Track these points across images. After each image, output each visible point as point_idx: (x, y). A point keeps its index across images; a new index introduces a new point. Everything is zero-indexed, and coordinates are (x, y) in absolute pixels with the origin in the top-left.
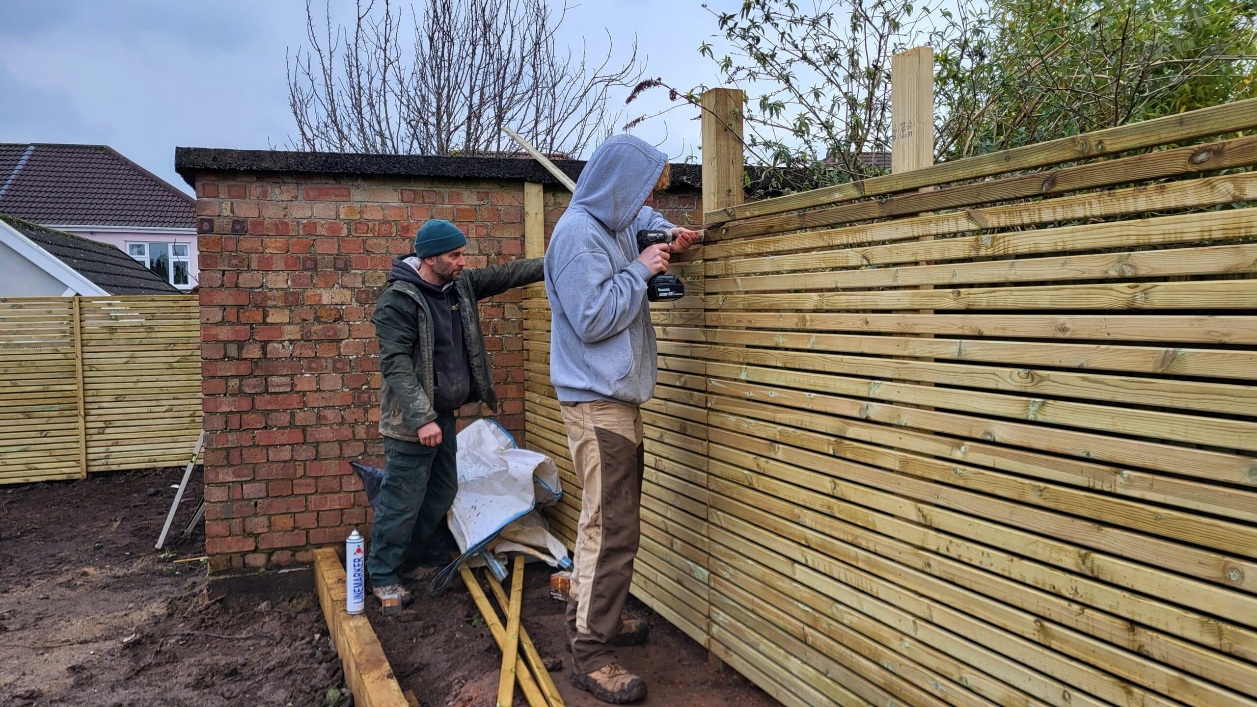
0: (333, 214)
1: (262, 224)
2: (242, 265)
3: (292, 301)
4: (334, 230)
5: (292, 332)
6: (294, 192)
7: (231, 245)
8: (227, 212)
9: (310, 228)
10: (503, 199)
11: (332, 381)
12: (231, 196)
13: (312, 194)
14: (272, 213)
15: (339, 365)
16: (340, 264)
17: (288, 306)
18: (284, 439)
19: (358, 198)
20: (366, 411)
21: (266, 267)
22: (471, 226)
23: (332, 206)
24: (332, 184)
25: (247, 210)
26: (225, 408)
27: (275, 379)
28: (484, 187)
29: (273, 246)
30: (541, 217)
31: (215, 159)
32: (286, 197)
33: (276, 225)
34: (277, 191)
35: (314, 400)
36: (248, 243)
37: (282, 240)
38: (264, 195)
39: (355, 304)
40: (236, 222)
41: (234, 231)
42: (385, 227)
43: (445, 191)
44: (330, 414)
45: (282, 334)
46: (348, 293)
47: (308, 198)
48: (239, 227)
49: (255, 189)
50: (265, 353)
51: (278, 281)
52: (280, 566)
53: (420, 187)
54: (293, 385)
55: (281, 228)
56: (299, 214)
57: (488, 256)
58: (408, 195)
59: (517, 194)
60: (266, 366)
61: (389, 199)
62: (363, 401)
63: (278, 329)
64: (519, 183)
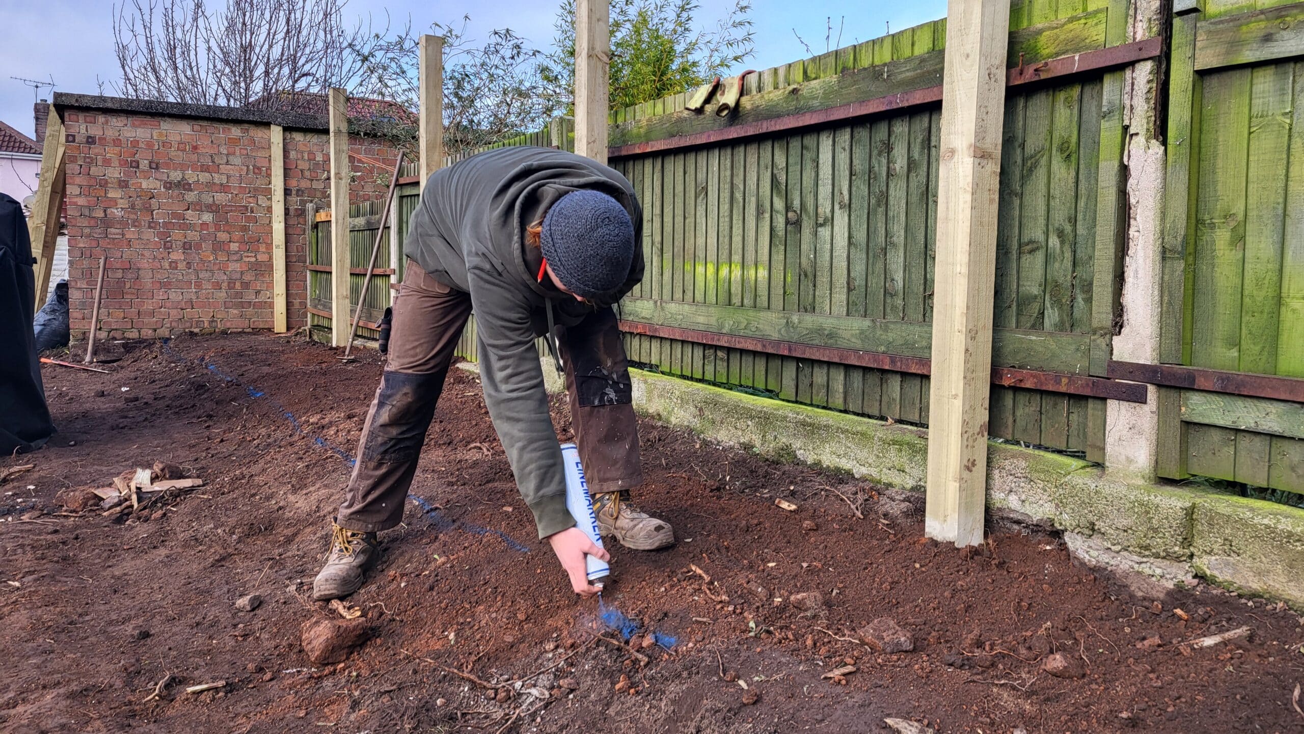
0: (149, 136)
1: (105, 139)
2: (91, 161)
3: (123, 184)
4: (150, 145)
5: (123, 203)
6: (125, 122)
7: (86, 150)
8: (83, 131)
9: (135, 144)
10: (258, 133)
11: (149, 235)
12: (86, 122)
13: (137, 123)
14: (110, 133)
15: (152, 225)
16: (154, 166)
17: (121, 187)
18: (118, 266)
19: (166, 128)
20: (169, 253)
21: (107, 162)
22: (237, 149)
23: (149, 131)
24: (148, 118)
25: (95, 131)
26: (82, 245)
27: (113, 230)
28: (246, 126)
29: (111, 152)
30: (281, 145)
31: (77, 101)
32: (120, 124)
33: (114, 140)
34: (115, 120)
35: (136, 245)
36: (96, 149)
37: (118, 149)
38: (107, 122)
39: (163, 190)
40: (89, 137)
41: (88, 142)
42: (181, 146)
43: (221, 127)
44: (147, 253)
45: (116, 204)
46: (158, 183)
47: (133, 126)
48: (90, 140)
49: (101, 119)
50: (106, 215)
51: (114, 173)
52: (114, 339)
53: (205, 123)
54: (123, 235)
55: (117, 142)
56: (129, 135)
57: (248, 167)
58: (197, 127)
59: (266, 131)
60: (107, 222)
61: (184, 129)
62: (168, 247)
63: (114, 201)
64: (267, 125)
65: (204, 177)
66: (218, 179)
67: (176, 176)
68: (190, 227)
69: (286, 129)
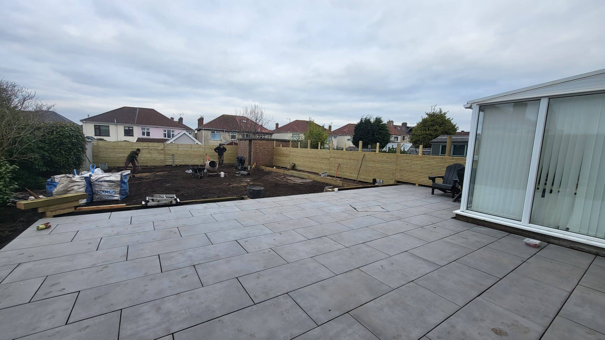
2: (256, 146)
3: (259, 148)
4: (262, 143)
10: (273, 142)
14: (258, 142)
16: (262, 146)
18: (258, 158)
22: (271, 143)
25: (256, 142)
26: (254, 155)
30: (275, 143)
37: (258, 144)
42: (265, 143)
43: (269, 141)
44: (261, 156)
53: (267, 141)
56: (260, 142)
57: (271, 146)
60: (257, 153)
61: (265, 141)
62: (263, 155)
63: (258, 150)
64: (274, 140)
65: (267, 147)
66: (268, 147)
67: (264, 147)
68: (265, 153)
69: (276, 141)
